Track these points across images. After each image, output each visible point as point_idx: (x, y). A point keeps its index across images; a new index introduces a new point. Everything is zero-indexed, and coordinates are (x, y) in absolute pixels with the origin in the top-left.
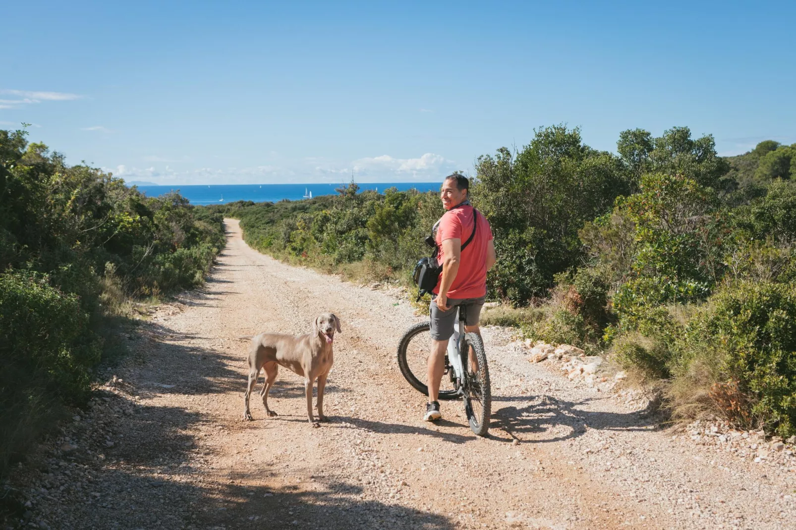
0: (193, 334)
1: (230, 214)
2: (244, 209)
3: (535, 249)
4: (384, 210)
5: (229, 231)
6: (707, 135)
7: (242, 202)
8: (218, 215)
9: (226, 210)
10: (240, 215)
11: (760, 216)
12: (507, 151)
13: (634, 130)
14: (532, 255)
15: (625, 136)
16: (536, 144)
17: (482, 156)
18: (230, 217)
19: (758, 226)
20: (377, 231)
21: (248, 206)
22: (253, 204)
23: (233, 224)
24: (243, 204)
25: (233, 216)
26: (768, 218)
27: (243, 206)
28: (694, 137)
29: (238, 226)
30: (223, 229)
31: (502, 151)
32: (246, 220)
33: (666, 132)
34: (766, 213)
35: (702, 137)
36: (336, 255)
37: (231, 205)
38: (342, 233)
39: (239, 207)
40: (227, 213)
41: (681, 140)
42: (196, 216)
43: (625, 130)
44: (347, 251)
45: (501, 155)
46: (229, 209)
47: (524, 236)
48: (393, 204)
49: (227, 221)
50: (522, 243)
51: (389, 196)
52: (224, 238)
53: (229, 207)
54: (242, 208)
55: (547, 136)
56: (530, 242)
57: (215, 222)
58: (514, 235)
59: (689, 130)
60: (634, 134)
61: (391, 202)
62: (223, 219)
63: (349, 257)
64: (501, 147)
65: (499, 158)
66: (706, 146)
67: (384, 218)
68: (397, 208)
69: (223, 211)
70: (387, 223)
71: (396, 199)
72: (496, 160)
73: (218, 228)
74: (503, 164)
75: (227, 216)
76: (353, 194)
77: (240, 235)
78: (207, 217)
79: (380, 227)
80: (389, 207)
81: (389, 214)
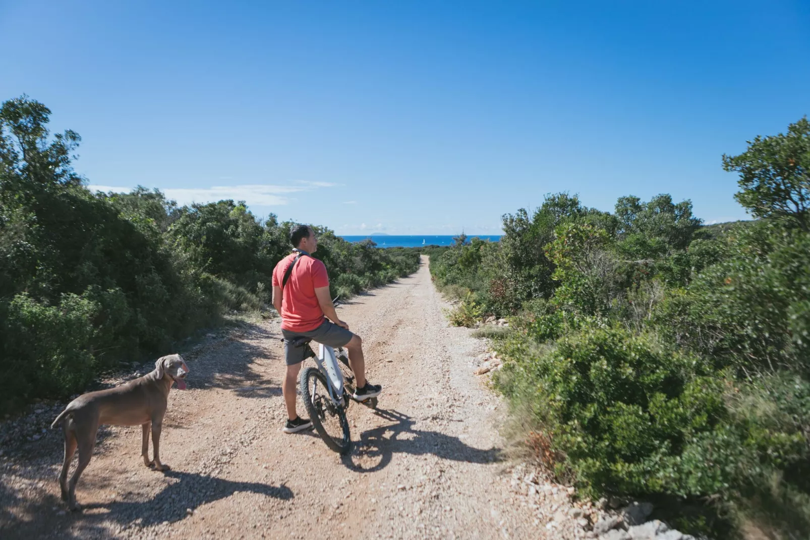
0: (274, 335)
2: (433, 250)
3: (539, 281)
4: (468, 252)
5: (422, 262)
6: (686, 200)
8: (417, 253)
10: (430, 253)
11: (678, 261)
13: (628, 196)
14: (537, 285)
15: (621, 201)
16: (546, 206)
17: (505, 214)
19: (676, 269)
20: (465, 265)
21: (435, 248)
22: (438, 247)
23: (425, 259)
24: (433, 247)
25: (426, 253)
26: (684, 262)
28: (675, 201)
29: (428, 260)
30: (418, 262)
31: (521, 210)
32: (432, 256)
33: (653, 198)
34: (683, 259)
35: (682, 201)
36: (444, 280)
38: (451, 265)
39: (431, 248)
40: (423, 252)
41: (665, 203)
42: (403, 253)
43: (621, 196)
45: (520, 213)
46: (424, 250)
47: (532, 272)
48: (476, 247)
49: (422, 256)
50: (530, 277)
52: (417, 267)
53: (424, 248)
55: (553, 200)
56: (537, 276)
57: (414, 257)
58: (525, 272)
59: (670, 196)
60: (628, 199)
61: (474, 246)
62: (420, 255)
64: (520, 208)
65: (518, 215)
66: (685, 209)
67: (469, 257)
68: (478, 250)
69: (420, 251)
70: (471, 260)
71: (478, 244)
72: (516, 217)
73: (415, 261)
74: (521, 220)
75: (423, 254)
76: (463, 241)
77: (427, 265)
78: (408, 254)
79: (467, 263)
80: (472, 249)
81: (472, 254)
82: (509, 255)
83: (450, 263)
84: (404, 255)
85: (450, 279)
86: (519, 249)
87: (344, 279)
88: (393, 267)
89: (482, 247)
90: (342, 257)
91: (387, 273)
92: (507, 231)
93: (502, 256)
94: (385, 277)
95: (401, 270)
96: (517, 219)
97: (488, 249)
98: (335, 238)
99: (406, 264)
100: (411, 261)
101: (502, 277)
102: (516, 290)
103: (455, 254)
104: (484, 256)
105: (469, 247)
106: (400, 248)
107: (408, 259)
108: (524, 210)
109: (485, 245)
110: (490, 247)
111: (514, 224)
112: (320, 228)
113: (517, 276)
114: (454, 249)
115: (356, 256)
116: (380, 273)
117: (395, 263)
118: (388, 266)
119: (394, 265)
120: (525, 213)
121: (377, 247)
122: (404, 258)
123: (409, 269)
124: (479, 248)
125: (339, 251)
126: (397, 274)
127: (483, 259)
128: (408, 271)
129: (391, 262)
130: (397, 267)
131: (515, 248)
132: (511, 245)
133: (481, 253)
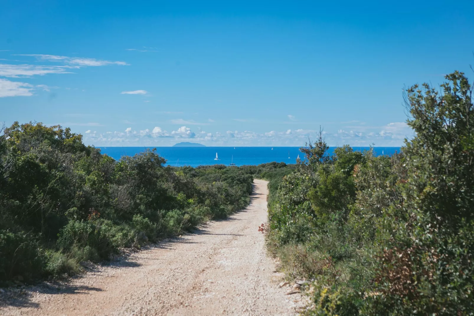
1: (261, 175)
2: (275, 170)
4: (330, 177)
5: (257, 192)
7: (274, 164)
8: (248, 175)
9: (258, 171)
10: (270, 176)
12: (463, 78)
17: (416, 86)
18: (261, 178)
20: (322, 204)
21: (280, 167)
22: (285, 165)
23: (261, 185)
24: (275, 165)
25: (263, 177)
27: (275, 167)
29: (266, 187)
30: (250, 191)
31: (453, 77)
32: (273, 181)
36: (282, 234)
37: (263, 166)
38: (297, 203)
39: (271, 168)
40: (258, 174)
42: (223, 176)
44: (296, 227)
45: (451, 84)
46: (260, 171)
48: (344, 168)
49: (256, 181)
51: (341, 157)
52: (248, 199)
53: (261, 168)
54: (274, 169)
57: (242, 183)
61: (342, 165)
62: (252, 180)
63: (298, 236)
64: (452, 72)
65: (448, 89)
67: (330, 187)
68: (348, 174)
69: (253, 172)
70: (334, 194)
71: (349, 161)
72: (442, 93)
73: (245, 189)
74: (454, 100)
75: (257, 177)
76: (320, 154)
77: (265, 197)
78: (233, 179)
79: (326, 200)
80: (337, 172)
81: (336, 182)
82: (427, 189)
83: (294, 197)
84: (225, 180)
85: (292, 230)
86: (451, 174)
87: (75, 233)
88: (201, 202)
89: (358, 167)
90: (87, 187)
91: (184, 214)
92: (419, 129)
93: (408, 191)
94: (179, 221)
95: (215, 205)
96: (442, 99)
97: (371, 171)
98: (83, 148)
99: (227, 195)
100: (236, 190)
101: (408, 244)
102: (445, 279)
103: (303, 181)
104: (363, 188)
105: (332, 167)
106: (221, 168)
107: (232, 187)
108: (461, 76)
109: (364, 163)
110: (376, 167)
111: (437, 110)
112: (56, 130)
113: (446, 243)
114: (302, 170)
115: (119, 183)
116: (170, 213)
117: (204, 195)
118: (191, 201)
119: (201, 198)
120: (465, 83)
121: (166, 166)
122: (223, 184)
123: (232, 203)
124: (352, 168)
125: (83, 173)
126: (206, 214)
127: (360, 195)
128: (230, 207)
129: (198, 192)
130: (207, 202)
131: (441, 171)
132: (432, 163)
133: (356, 181)
